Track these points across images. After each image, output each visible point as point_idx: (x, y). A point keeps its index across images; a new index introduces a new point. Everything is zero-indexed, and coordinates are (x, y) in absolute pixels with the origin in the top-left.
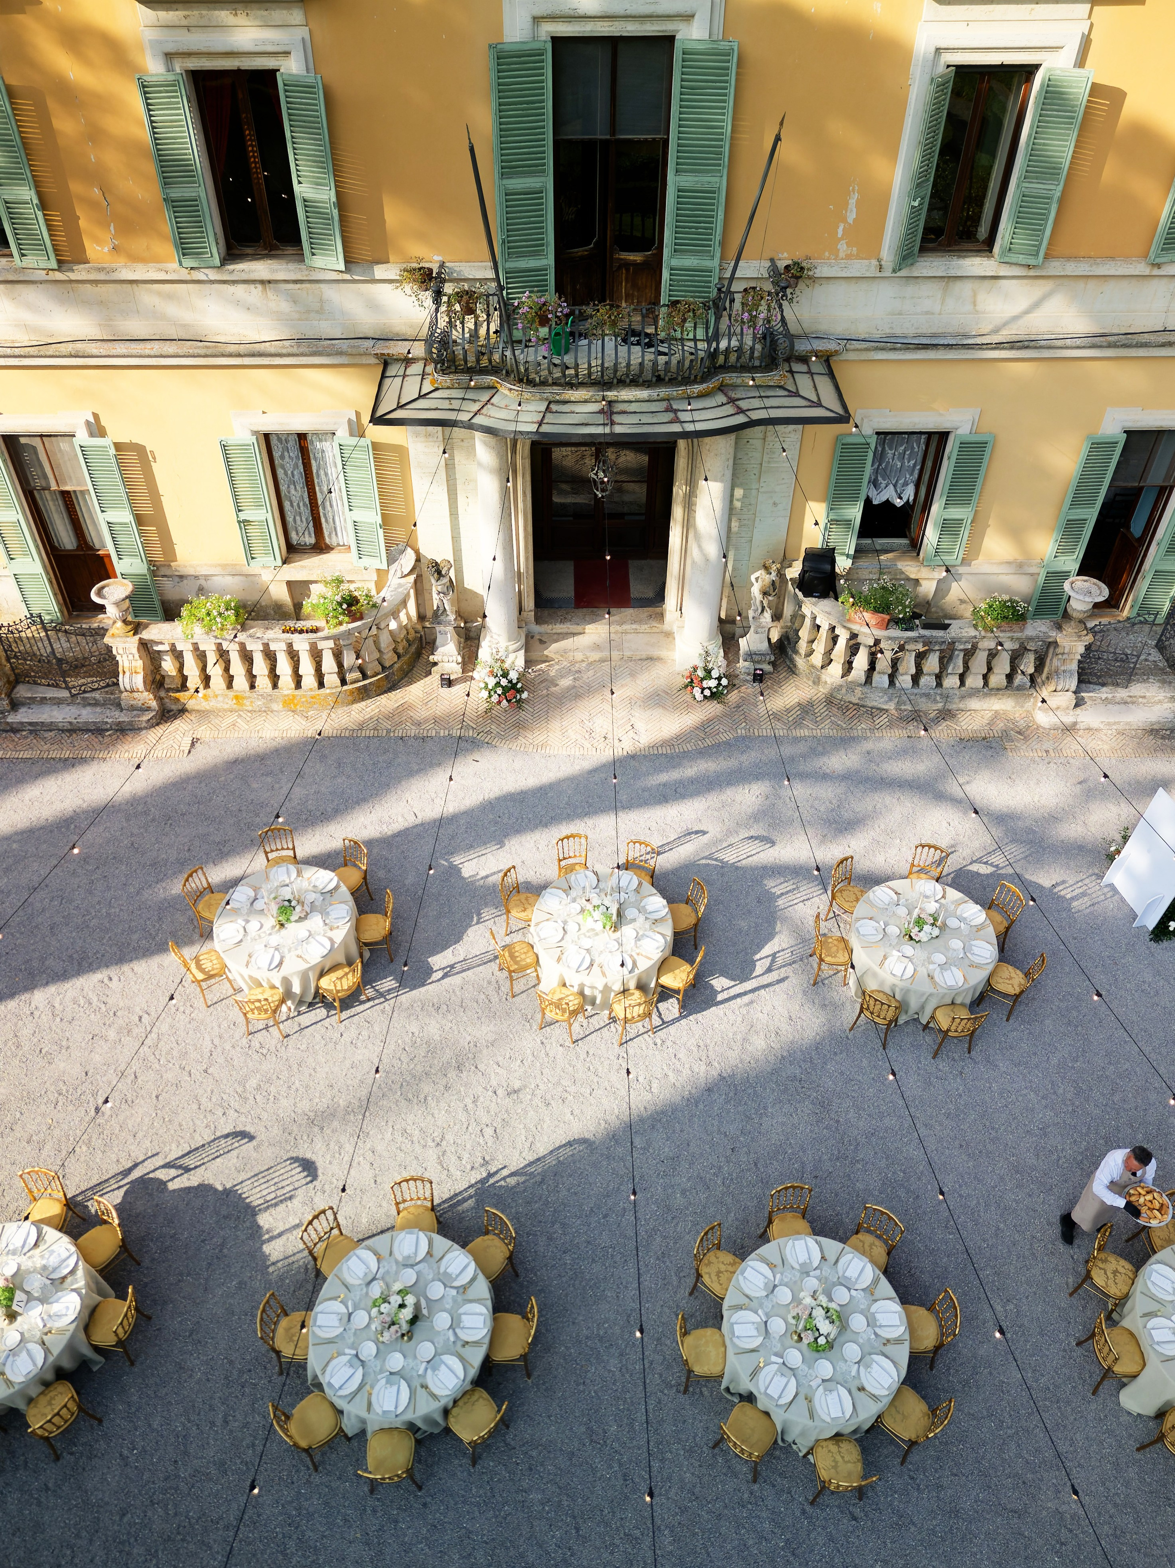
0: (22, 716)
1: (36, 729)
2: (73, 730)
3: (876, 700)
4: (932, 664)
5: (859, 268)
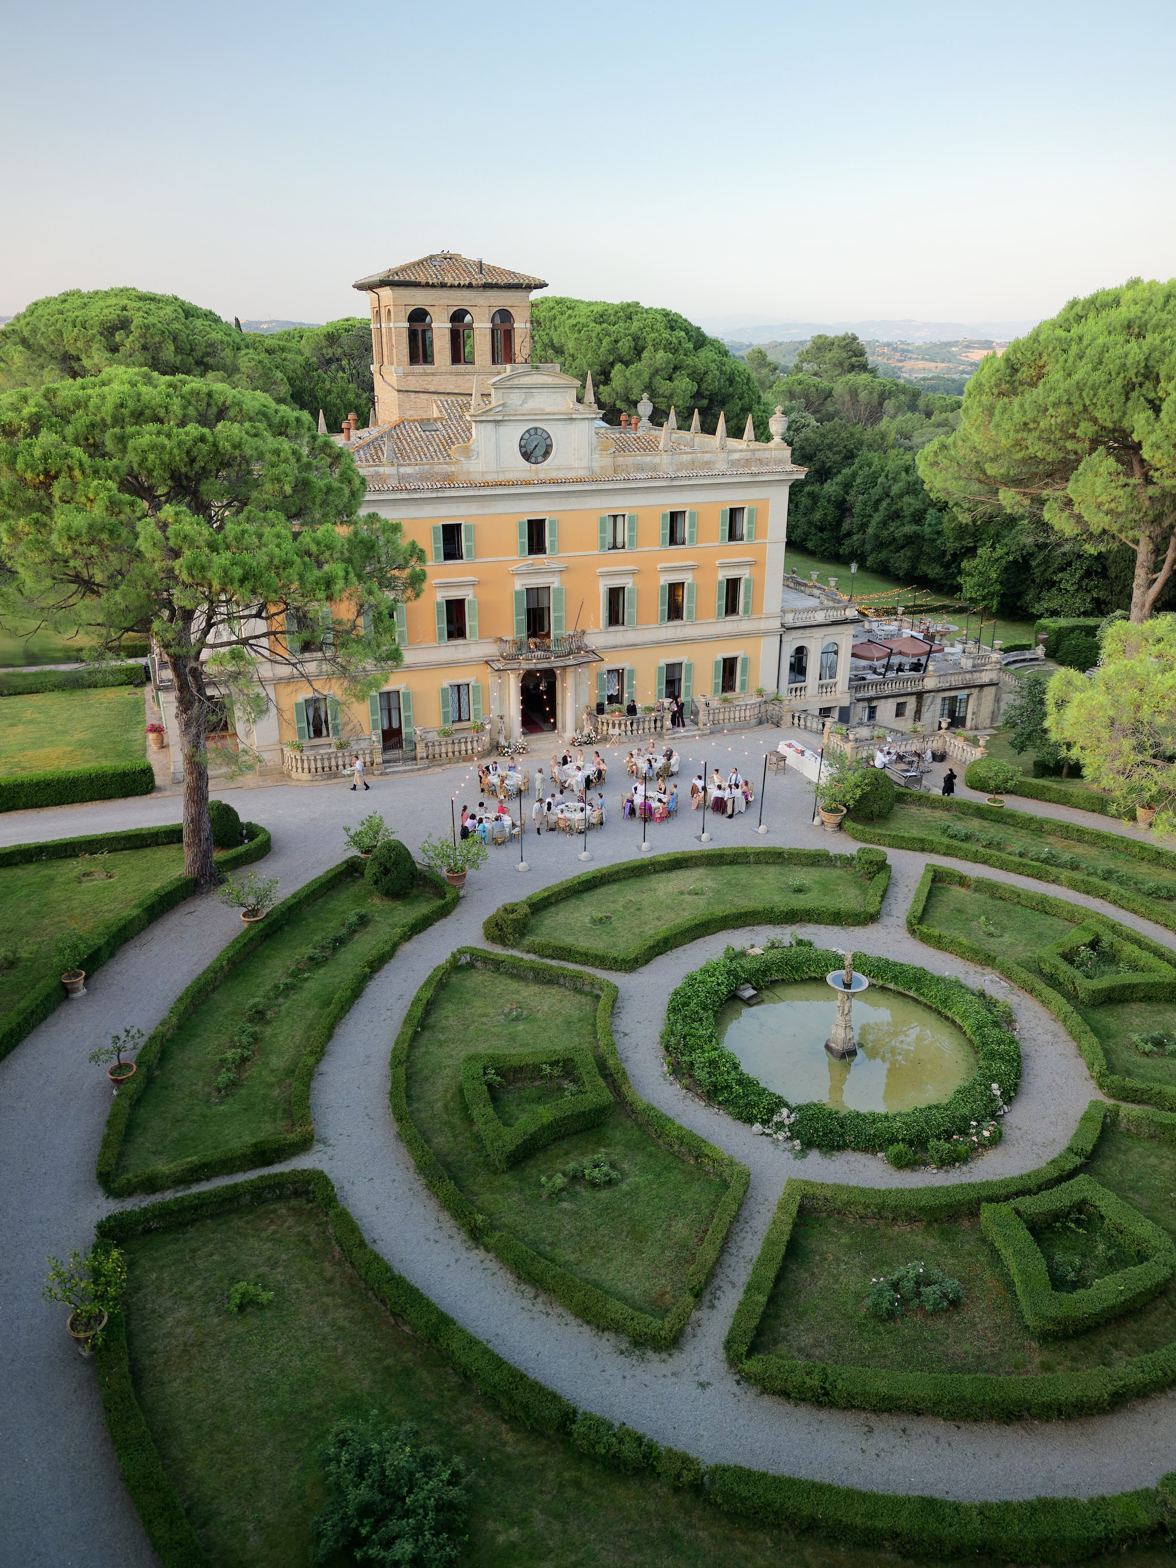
0: (388, 770)
2: (405, 772)
4: (635, 726)
5: (596, 630)
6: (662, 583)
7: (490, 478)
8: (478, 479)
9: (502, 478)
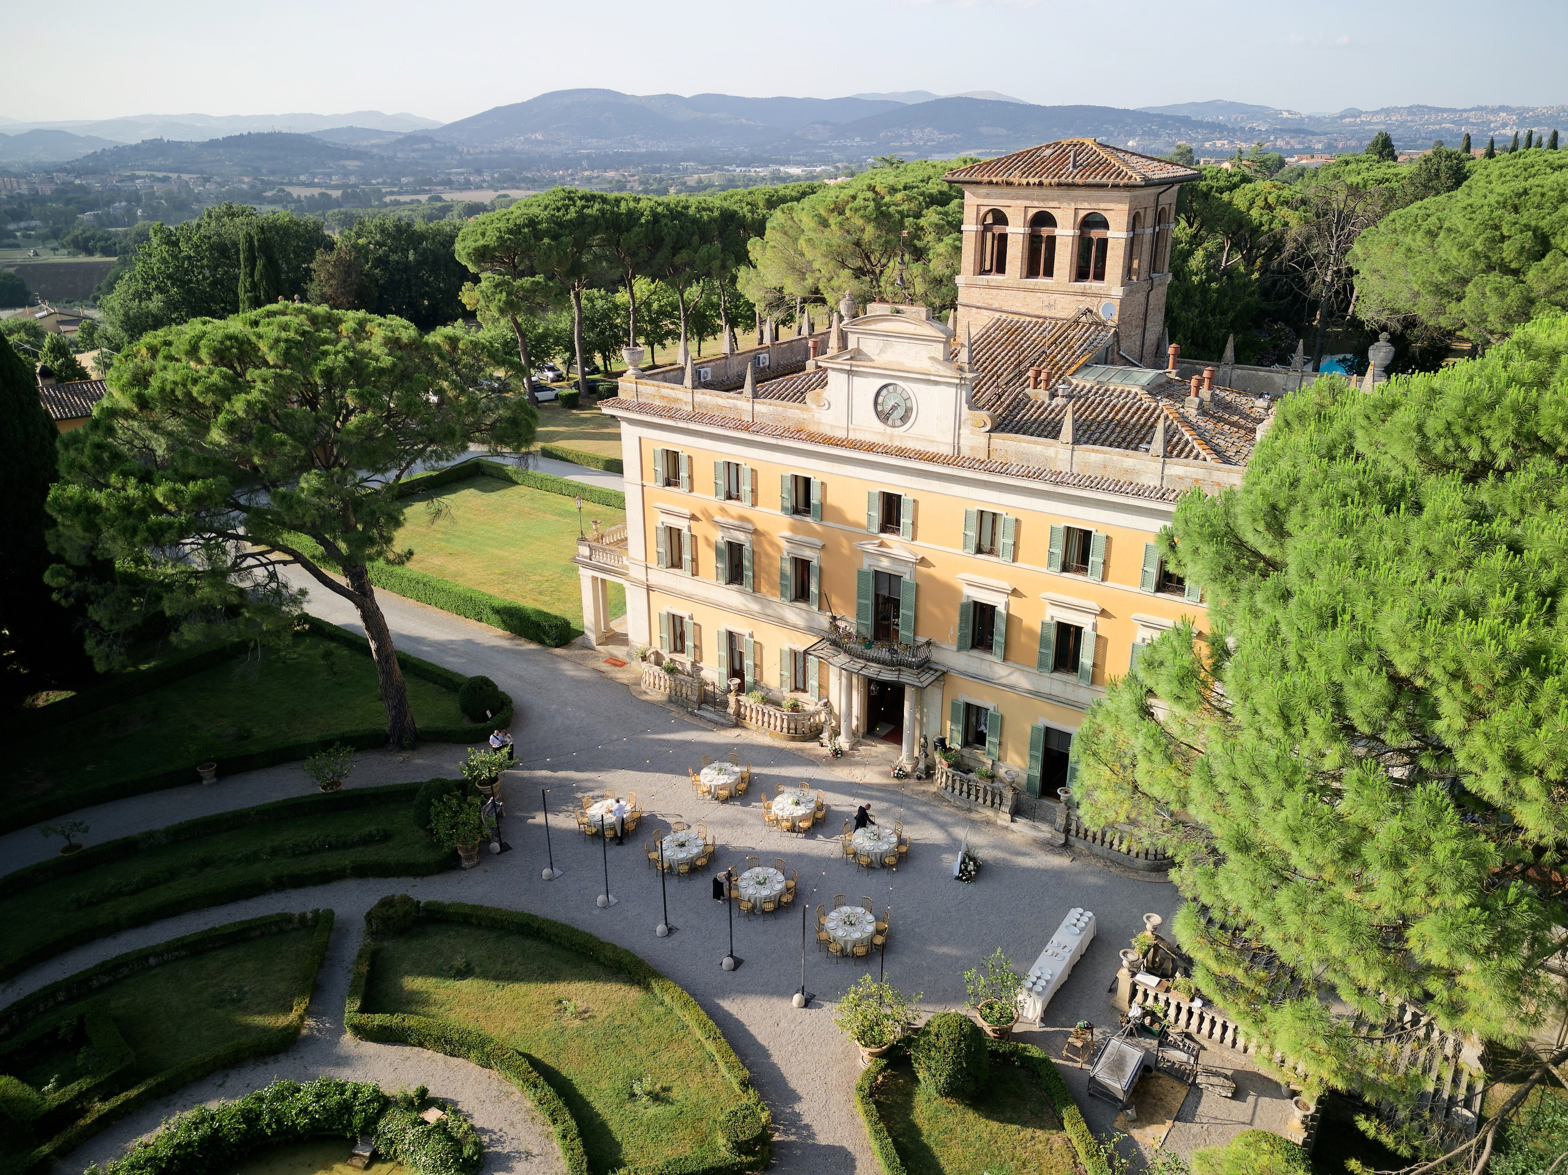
0: (701, 712)
1: (702, 717)
2: (710, 721)
3: (948, 797)
5: (955, 648)
6: (1047, 619)
7: (841, 434)
8: (830, 432)
9: (852, 436)
